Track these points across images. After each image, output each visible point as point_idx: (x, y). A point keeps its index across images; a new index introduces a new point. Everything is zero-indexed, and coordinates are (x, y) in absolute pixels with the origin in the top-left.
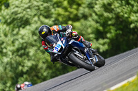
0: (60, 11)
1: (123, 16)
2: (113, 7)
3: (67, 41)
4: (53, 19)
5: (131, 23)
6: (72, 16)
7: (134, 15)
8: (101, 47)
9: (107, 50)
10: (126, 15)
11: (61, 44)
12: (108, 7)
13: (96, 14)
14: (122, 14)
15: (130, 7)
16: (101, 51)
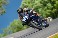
11: (27, 17)
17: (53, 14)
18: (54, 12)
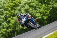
0: (7, 12)
1: (33, 14)
2: (29, 10)
4: (4, 16)
5: (37, 17)
6: (12, 14)
7: (38, 14)
10: (34, 14)
14: (33, 13)
15: (36, 10)
17: (9, 33)
18: (9, 32)
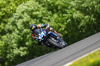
3: (47, 32)
8: (22, 52)
9: (26, 55)
11: (43, 34)
12: (27, 24)
13: (18, 29)
16: (21, 55)
